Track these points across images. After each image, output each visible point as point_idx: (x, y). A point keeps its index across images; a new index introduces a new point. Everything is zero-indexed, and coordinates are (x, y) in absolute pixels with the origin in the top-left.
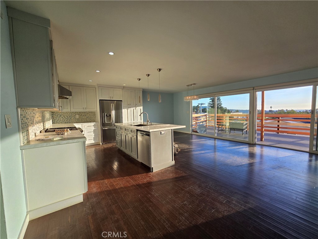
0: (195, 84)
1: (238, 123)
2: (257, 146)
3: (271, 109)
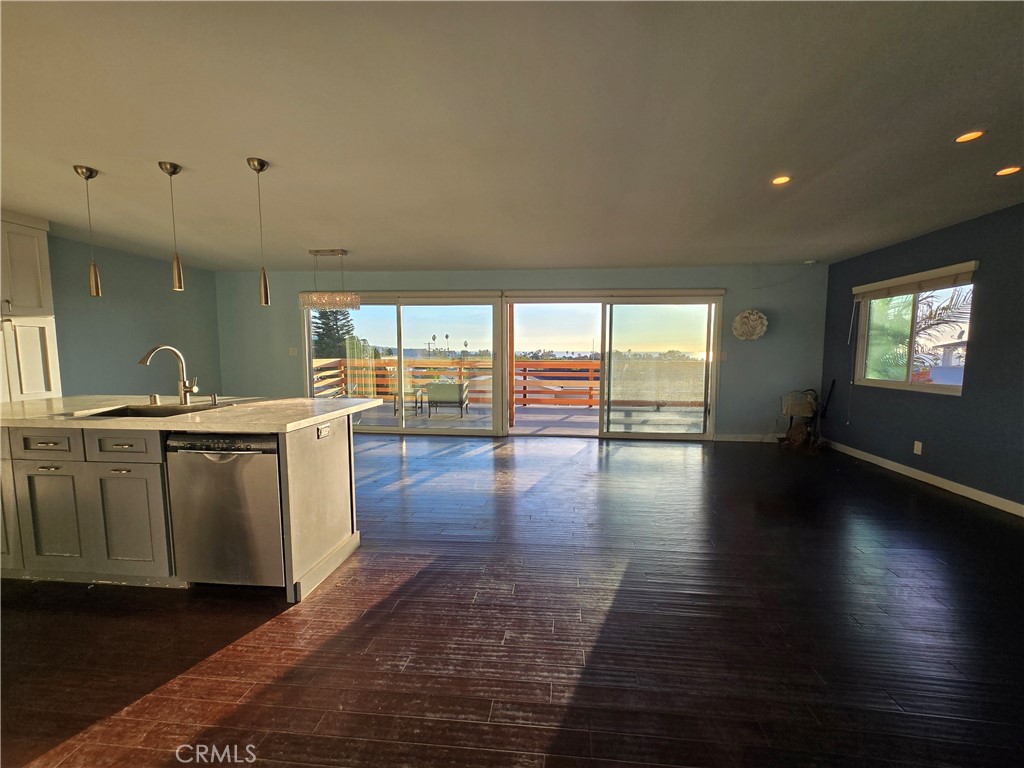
0: (344, 252)
1: (450, 384)
2: (516, 439)
3: (464, 349)
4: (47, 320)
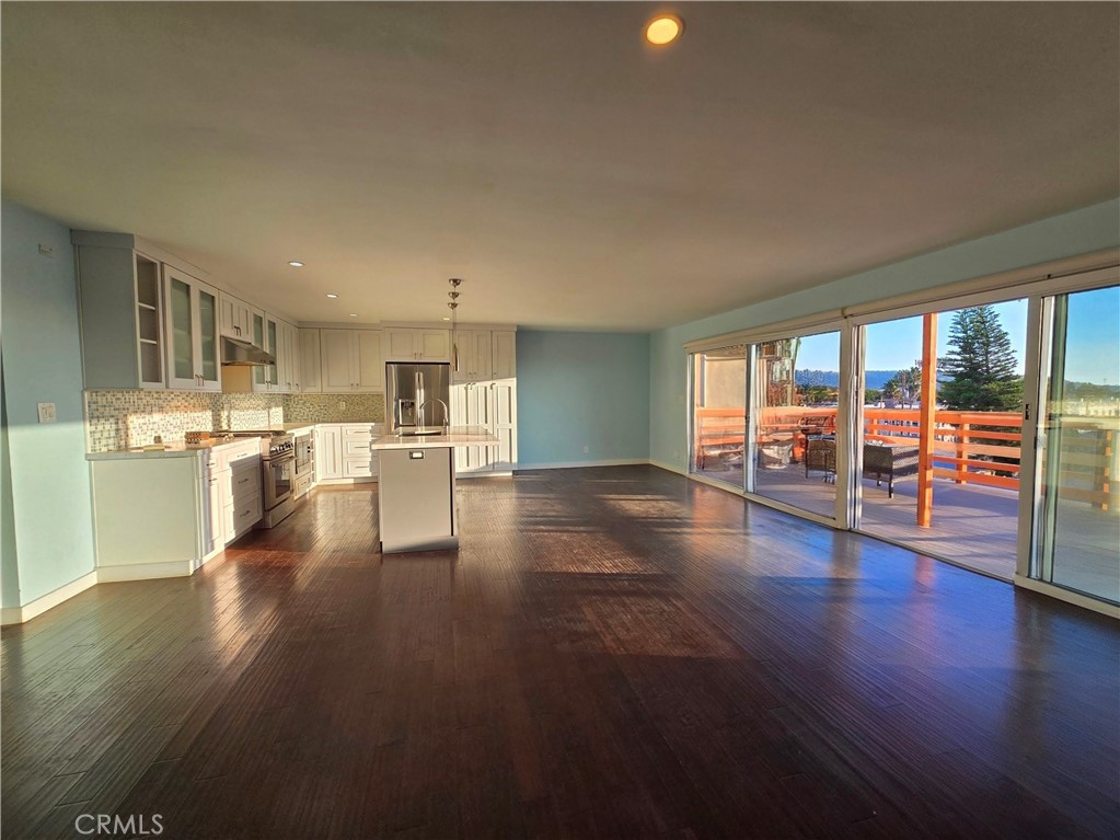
4: (513, 382)
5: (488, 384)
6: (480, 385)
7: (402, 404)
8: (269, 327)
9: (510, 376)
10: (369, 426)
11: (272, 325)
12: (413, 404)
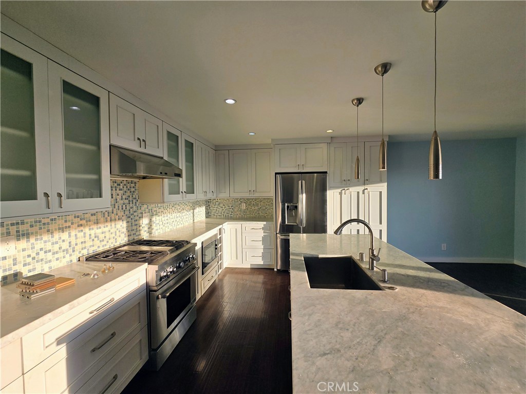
4: (383, 187)
5: (360, 189)
6: (354, 190)
7: (288, 207)
8: (186, 146)
9: (381, 181)
10: (261, 224)
11: (190, 145)
12: (296, 207)
